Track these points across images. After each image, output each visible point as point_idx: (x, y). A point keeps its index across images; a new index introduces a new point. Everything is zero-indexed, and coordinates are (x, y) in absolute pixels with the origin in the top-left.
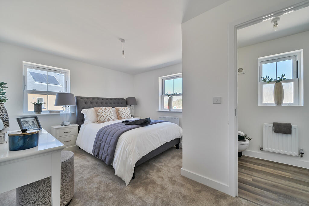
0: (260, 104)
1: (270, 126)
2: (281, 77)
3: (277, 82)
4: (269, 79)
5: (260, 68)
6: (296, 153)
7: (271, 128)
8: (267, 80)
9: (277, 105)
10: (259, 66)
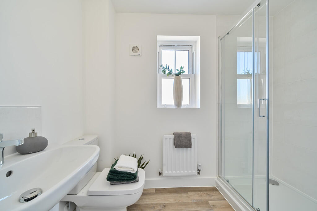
0: (159, 107)
1: (171, 139)
2: (180, 70)
3: (177, 75)
4: (169, 70)
5: (159, 53)
6: (195, 172)
7: (172, 142)
8: (167, 72)
9: (177, 108)
10: (158, 51)
